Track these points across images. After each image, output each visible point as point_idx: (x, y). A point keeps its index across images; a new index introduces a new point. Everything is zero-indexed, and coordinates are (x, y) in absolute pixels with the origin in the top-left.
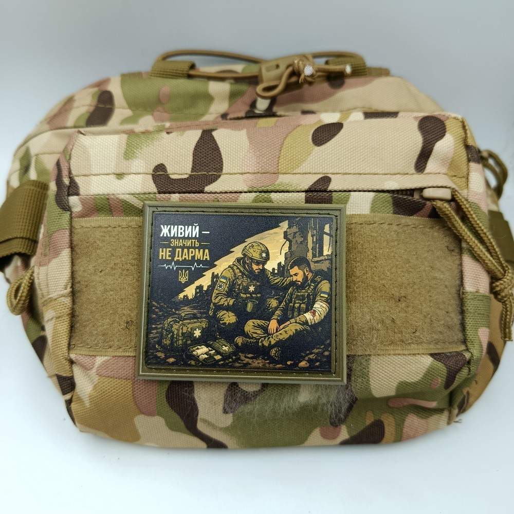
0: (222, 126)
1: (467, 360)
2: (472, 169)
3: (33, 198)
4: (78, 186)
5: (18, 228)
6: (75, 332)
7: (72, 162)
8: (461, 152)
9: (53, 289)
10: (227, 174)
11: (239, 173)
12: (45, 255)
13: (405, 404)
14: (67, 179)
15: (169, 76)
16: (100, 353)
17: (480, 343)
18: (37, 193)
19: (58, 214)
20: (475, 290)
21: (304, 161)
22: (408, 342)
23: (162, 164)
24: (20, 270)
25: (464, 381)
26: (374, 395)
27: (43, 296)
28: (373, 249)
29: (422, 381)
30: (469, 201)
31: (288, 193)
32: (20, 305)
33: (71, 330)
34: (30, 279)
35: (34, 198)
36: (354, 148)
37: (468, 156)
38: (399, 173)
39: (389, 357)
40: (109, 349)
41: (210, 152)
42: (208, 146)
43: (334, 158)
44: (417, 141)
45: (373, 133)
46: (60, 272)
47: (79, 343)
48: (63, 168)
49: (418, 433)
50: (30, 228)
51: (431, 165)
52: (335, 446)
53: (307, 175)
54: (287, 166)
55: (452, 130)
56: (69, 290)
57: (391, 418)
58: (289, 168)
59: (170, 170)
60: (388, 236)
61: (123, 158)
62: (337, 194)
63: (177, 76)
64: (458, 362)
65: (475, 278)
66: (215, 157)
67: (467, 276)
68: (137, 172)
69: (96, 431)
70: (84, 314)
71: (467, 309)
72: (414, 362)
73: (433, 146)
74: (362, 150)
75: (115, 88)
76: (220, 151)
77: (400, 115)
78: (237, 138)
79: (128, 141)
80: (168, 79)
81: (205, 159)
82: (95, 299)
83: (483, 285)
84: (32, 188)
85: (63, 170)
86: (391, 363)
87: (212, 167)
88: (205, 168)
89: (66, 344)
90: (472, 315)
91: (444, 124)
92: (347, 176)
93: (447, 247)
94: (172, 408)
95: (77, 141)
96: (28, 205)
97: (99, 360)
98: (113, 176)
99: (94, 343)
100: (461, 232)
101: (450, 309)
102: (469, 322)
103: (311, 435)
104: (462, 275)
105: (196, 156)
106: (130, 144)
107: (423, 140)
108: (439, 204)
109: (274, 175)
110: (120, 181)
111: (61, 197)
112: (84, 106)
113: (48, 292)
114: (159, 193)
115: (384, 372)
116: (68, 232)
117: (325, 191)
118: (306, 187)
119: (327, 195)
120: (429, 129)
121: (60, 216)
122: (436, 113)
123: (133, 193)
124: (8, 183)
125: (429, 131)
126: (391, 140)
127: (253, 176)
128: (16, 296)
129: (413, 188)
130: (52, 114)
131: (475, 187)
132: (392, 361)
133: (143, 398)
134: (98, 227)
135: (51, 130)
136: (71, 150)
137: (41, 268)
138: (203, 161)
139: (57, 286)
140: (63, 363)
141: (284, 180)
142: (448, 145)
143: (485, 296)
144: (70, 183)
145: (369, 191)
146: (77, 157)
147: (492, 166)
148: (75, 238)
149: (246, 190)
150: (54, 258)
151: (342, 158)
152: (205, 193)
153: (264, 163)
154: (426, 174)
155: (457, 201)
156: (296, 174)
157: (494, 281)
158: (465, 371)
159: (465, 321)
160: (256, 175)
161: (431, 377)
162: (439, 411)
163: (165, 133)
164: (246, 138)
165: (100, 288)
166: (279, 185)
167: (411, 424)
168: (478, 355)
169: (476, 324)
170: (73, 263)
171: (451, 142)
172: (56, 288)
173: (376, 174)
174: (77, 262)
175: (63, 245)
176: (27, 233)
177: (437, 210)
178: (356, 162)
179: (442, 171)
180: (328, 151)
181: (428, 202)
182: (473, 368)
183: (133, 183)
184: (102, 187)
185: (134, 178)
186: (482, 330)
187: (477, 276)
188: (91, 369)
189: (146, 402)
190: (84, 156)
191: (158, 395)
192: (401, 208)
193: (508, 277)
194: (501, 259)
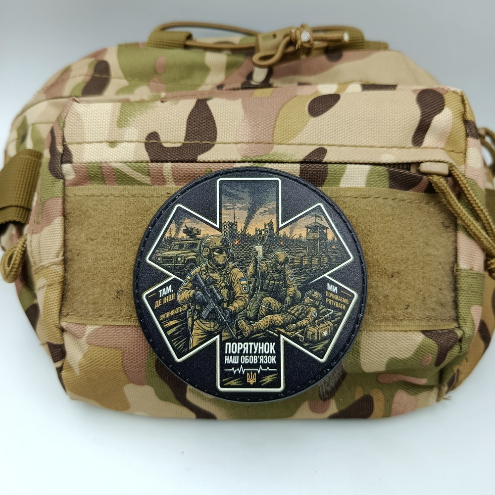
0: (217, 96)
1: (459, 337)
2: (470, 144)
3: (28, 167)
4: (71, 154)
5: (13, 197)
6: (66, 300)
7: (67, 130)
8: (460, 126)
9: (45, 257)
10: (221, 143)
11: (234, 143)
12: (38, 223)
13: (395, 380)
14: (60, 147)
15: (166, 47)
17: (473, 321)
18: (33, 162)
19: (52, 182)
20: (469, 268)
21: (299, 131)
22: (400, 319)
23: (155, 132)
24: (14, 239)
25: (455, 358)
26: (364, 370)
27: (35, 263)
28: (368, 224)
29: (413, 358)
30: (466, 176)
31: (282, 164)
32: (13, 273)
33: (63, 298)
34: (23, 247)
35: (30, 167)
36: (351, 120)
37: (466, 130)
38: (395, 147)
39: (381, 333)
40: (100, 318)
41: (204, 121)
42: (202, 115)
43: (331, 129)
44: (415, 115)
46: (53, 240)
47: (70, 311)
48: (56, 135)
49: (407, 409)
50: (24, 197)
51: (429, 139)
52: (324, 419)
53: (302, 146)
54: (282, 137)
55: (451, 104)
56: (61, 258)
57: (381, 394)
58: (284, 138)
59: (163, 138)
60: (383, 210)
61: (116, 126)
62: (333, 167)
63: (174, 46)
64: (449, 340)
65: (470, 255)
66: (209, 126)
67: (461, 254)
68: (130, 140)
69: (87, 399)
70: (75, 283)
71: (461, 287)
72: (405, 339)
73: (432, 120)
74: (358, 123)
75: (112, 58)
76: (214, 120)
77: (398, 88)
78: (232, 107)
79: (121, 109)
80: (164, 50)
81: (199, 128)
82: (86, 267)
83: (478, 262)
84: (28, 157)
85: (57, 137)
86: (382, 339)
87: (206, 136)
88: (198, 137)
89: (57, 312)
90: (465, 292)
91: (443, 97)
92: (344, 148)
93: (443, 223)
94: (162, 378)
95: (71, 108)
96: (23, 173)
97: (89, 329)
98: (105, 144)
99: (84, 311)
100: (456, 210)
101: (444, 286)
102: (462, 300)
103: (300, 408)
104: (457, 252)
105: (189, 127)
106: (124, 112)
107: (421, 113)
108: (435, 179)
109: (269, 145)
110: (112, 149)
111: (54, 164)
112: (80, 75)
113: (40, 260)
114: (152, 161)
115: (374, 348)
116: (60, 200)
117: (320, 162)
118: (301, 158)
119: (323, 167)
120: (427, 102)
121: (53, 184)
122: (434, 86)
123: (125, 161)
124: (6, 152)
125: (427, 105)
126: (388, 112)
127: (247, 146)
128: (9, 264)
129: (410, 162)
130: (49, 84)
131: (472, 163)
132: (383, 337)
133: (133, 367)
134: (91, 196)
135: (48, 99)
136: (65, 118)
137: (33, 236)
138: (197, 129)
139: (49, 254)
140: (54, 330)
141: (279, 151)
142: (446, 119)
143: (479, 274)
144: (63, 151)
145: (366, 164)
146: (70, 125)
147: (489, 144)
148: (68, 206)
149: (239, 159)
150: (46, 225)
151: (339, 130)
152: (198, 162)
154: (423, 148)
155: (454, 176)
156: (291, 144)
157: (489, 258)
158: (457, 349)
159: (458, 298)
160: (250, 145)
161: (421, 354)
162: (428, 388)
163: (159, 103)
164: (241, 107)
165: (91, 257)
166: (273, 155)
167: (400, 400)
168: (470, 333)
169: (468, 301)
170: (65, 232)
171: (450, 116)
172: (48, 255)
173: (372, 147)
174: (70, 230)
175: (55, 213)
176: (22, 202)
177: (433, 185)
178: (352, 134)
179: (440, 146)
180: (325, 122)
181: (425, 177)
182: (464, 346)
183: (126, 151)
184: (94, 155)
185: (127, 146)
186: (475, 308)
187: (472, 253)
188: (81, 337)
189: (136, 371)
190: (77, 123)
191: (147, 365)
192: (398, 182)
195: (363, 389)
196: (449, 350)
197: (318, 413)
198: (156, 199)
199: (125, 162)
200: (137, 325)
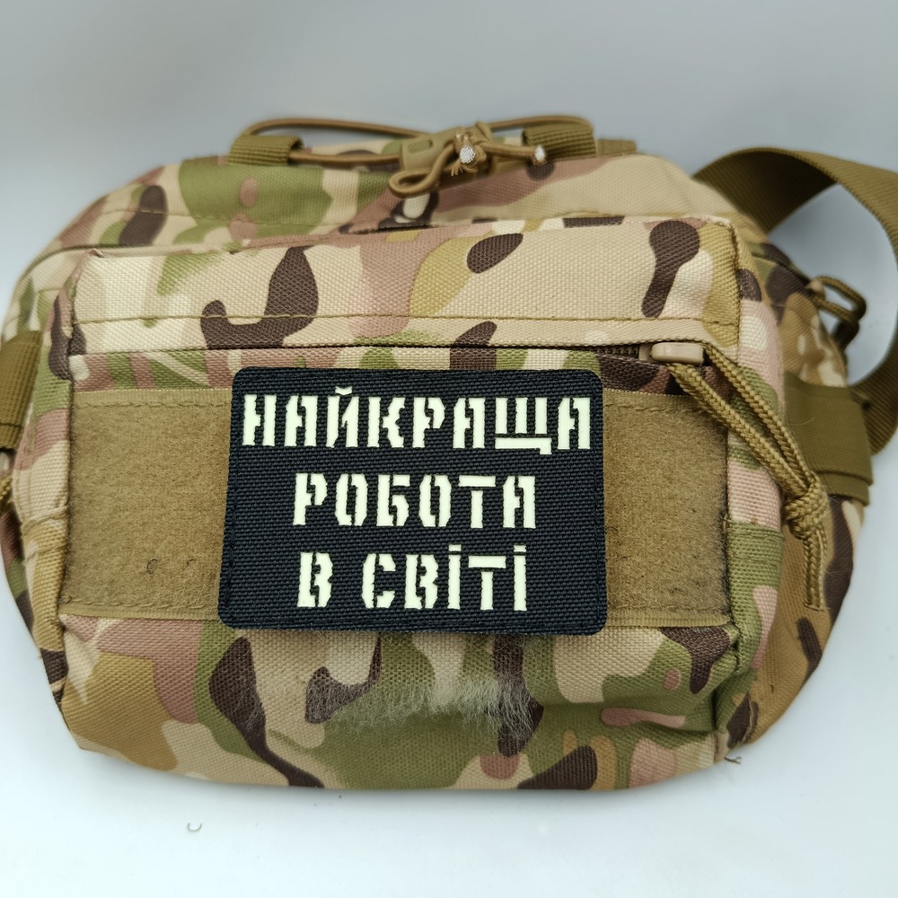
1: (731, 643)
2: (746, 310)
4: (85, 339)
6: (69, 578)
7: (76, 300)
8: (727, 280)
9: (37, 507)
10: (323, 317)
11: (344, 316)
12: (29, 452)
13: (634, 720)
14: (67, 327)
15: (258, 162)
16: (104, 614)
17: (757, 612)
19: (52, 384)
20: (749, 521)
21: (452, 296)
22: (621, 608)
23: (217, 301)
25: (728, 680)
29: (649, 677)
30: (740, 365)
31: (421, 349)
33: (64, 574)
34: (4, 488)
36: (539, 276)
37: (739, 287)
38: (613, 319)
40: (119, 607)
41: (298, 282)
42: (295, 273)
43: (504, 292)
44: (647, 264)
45: (572, 250)
46: (49, 479)
47: (74, 596)
48: (62, 309)
49: (659, 774)
51: (673, 305)
52: (509, 791)
53: (456, 321)
54: (424, 305)
55: (710, 244)
56: (62, 508)
57: (608, 745)
58: (428, 308)
59: (229, 311)
61: (156, 292)
62: (504, 353)
64: (713, 645)
65: (750, 499)
66: (305, 290)
67: (735, 496)
68: (178, 314)
70: (83, 550)
71: (734, 553)
72: (632, 643)
73: (676, 272)
74: (552, 280)
75: (170, 184)
76: (314, 280)
77: (626, 220)
78: (344, 259)
79: (167, 262)
80: (255, 167)
81: (289, 293)
83: (764, 511)
85: (63, 313)
87: (300, 306)
88: (288, 308)
89: (54, 597)
90: (743, 563)
91: (696, 233)
92: (525, 321)
94: (221, 711)
95: (87, 266)
98: (138, 322)
99: (96, 596)
101: (702, 551)
102: (735, 574)
103: (466, 769)
104: (727, 498)
105: (274, 288)
106: (169, 270)
107: (657, 261)
108: (679, 370)
109: (401, 319)
110: (149, 329)
111: (57, 356)
112: (117, 210)
113: (31, 512)
114: (210, 349)
115: (579, 658)
116: (65, 414)
117: (484, 346)
118: (452, 339)
119: (488, 353)
120: (669, 242)
121: (55, 387)
122: (685, 217)
123: (168, 348)
125: (668, 246)
126: (601, 261)
127: (365, 320)
129: (635, 342)
131: (750, 342)
133: (172, 691)
134: (114, 406)
135: (64, 250)
136: (77, 282)
137: (22, 472)
138: (285, 296)
139: (43, 501)
140: (48, 628)
141: (417, 327)
142: (702, 269)
143: (772, 531)
144: (73, 334)
145: (559, 348)
146: (85, 293)
148: (75, 425)
149: (351, 341)
150: (41, 455)
151: (518, 292)
152: (283, 348)
153: (385, 299)
154: (662, 319)
155: (714, 364)
156: (438, 318)
157: (788, 502)
158: (729, 662)
159: (730, 573)
160: (370, 318)
161: (662, 669)
163: (228, 253)
164: (359, 259)
166: (406, 335)
167: (645, 757)
168: (751, 634)
169: (749, 579)
170: (71, 465)
171: (708, 263)
172: (41, 504)
173: (574, 320)
174: (78, 463)
175: (56, 434)
177: (678, 381)
178: (540, 298)
179: (694, 315)
180: (494, 281)
181: (661, 367)
182: (744, 657)
183: (169, 333)
184: (120, 340)
185: (171, 324)
186: (761, 590)
187: (753, 495)
188: (90, 639)
189: (178, 697)
190: (95, 290)
191: (197, 687)
192: (617, 377)
193: (812, 495)
194: (801, 463)
195: (577, 737)
196: (712, 663)
197: (498, 777)
198: (215, 410)
199: (168, 352)
200: (179, 618)
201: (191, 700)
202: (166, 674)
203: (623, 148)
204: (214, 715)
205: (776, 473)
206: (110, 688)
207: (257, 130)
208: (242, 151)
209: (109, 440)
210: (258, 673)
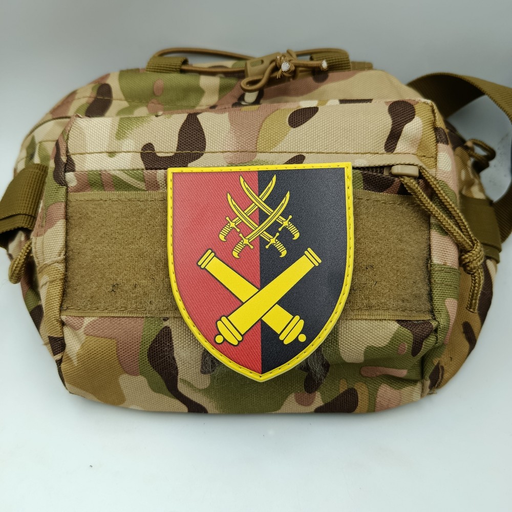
0: (209, 111)
1: (434, 328)
2: (440, 149)
4: (74, 164)
6: (67, 296)
7: (69, 141)
8: (432, 135)
9: (48, 257)
10: (209, 153)
11: (221, 152)
12: (42, 226)
13: (378, 374)
14: (64, 157)
15: (164, 71)
16: (88, 314)
17: (448, 312)
19: (55, 188)
20: (443, 263)
21: (280, 141)
22: (375, 309)
23: (150, 143)
25: (431, 350)
27: (39, 263)
29: (389, 347)
30: (437, 179)
33: (64, 294)
34: (27, 248)
36: (328, 130)
37: (436, 137)
38: (369, 153)
39: (357, 322)
40: (96, 311)
41: (194, 133)
42: (193, 128)
43: (309, 138)
44: (387, 123)
45: (346, 116)
46: (55, 241)
47: (70, 305)
48: (60, 147)
49: (392, 404)
50: (32, 207)
51: (401, 146)
52: (310, 414)
53: (283, 154)
54: (265, 146)
55: (421, 113)
56: (62, 257)
57: (364, 387)
58: (267, 147)
59: (157, 149)
61: (115, 138)
64: (424, 330)
65: (443, 252)
66: (199, 137)
67: (435, 250)
68: (127, 150)
69: (84, 392)
70: (75, 280)
71: (435, 281)
72: (381, 328)
73: (403, 128)
74: (335, 132)
75: (113, 82)
76: (203, 132)
77: (373, 102)
78: (219, 120)
79: (120, 123)
80: (163, 74)
81: (190, 139)
82: (85, 264)
83: (450, 258)
85: (61, 149)
86: (359, 328)
87: (196, 146)
88: (189, 147)
89: (58, 307)
90: (439, 286)
91: (413, 107)
92: (321, 154)
93: (417, 222)
94: (153, 368)
95: (75, 123)
98: (105, 154)
99: (83, 305)
100: (429, 208)
101: (418, 280)
102: (436, 292)
103: (287, 401)
104: (430, 249)
105: (181, 136)
106: (122, 126)
107: (392, 120)
108: (406, 180)
109: (252, 154)
110: (111, 158)
111: (58, 173)
112: (84, 97)
113: (44, 260)
114: (147, 169)
115: (352, 337)
116: (63, 205)
120: (398, 112)
121: (57, 190)
122: (405, 99)
123: (123, 168)
125: (398, 114)
126: (362, 122)
127: (233, 154)
129: (382, 165)
131: (442, 167)
132: (359, 326)
133: (126, 357)
134: (91, 200)
135: (54, 119)
136: (69, 132)
137: (38, 238)
138: (187, 141)
140: (55, 324)
141: (261, 158)
142: (417, 127)
143: (455, 269)
144: (67, 161)
146: (74, 138)
148: (69, 211)
150: (49, 228)
151: (316, 139)
153: (243, 142)
154: (395, 154)
155: (424, 178)
156: (273, 152)
157: (463, 254)
158: (433, 339)
159: (433, 292)
160: (235, 153)
161: (397, 343)
163: (154, 117)
164: (228, 120)
167: (384, 394)
168: (445, 324)
169: (443, 294)
170: (67, 234)
171: (420, 124)
172: (50, 255)
173: (348, 153)
174: (71, 232)
175: (58, 216)
176: (30, 211)
177: (405, 186)
178: (329, 142)
179: (412, 152)
180: (303, 132)
181: (396, 179)
182: (440, 336)
183: (123, 161)
184: (95, 164)
185: (124, 156)
186: (449, 301)
187: (445, 250)
188: (80, 328)
189: (129, 361)
190: (80, 136)
191: (141, 354)
192: (372, 184)
193: (476, 250)
194: (470, 233)
195: (347, 383)
196: (424, 339)
197: (304, 405)
199: (122, 170)
200: (131, 316)
201: (137, 362)
202: (123, 347)
203: (366, 66)
204: (149, 370)
205: (457, 238)
206: (91, 356)
207: (162, 54)
208: (154, 65)
209: (89, 219)
210: (175, 346)
